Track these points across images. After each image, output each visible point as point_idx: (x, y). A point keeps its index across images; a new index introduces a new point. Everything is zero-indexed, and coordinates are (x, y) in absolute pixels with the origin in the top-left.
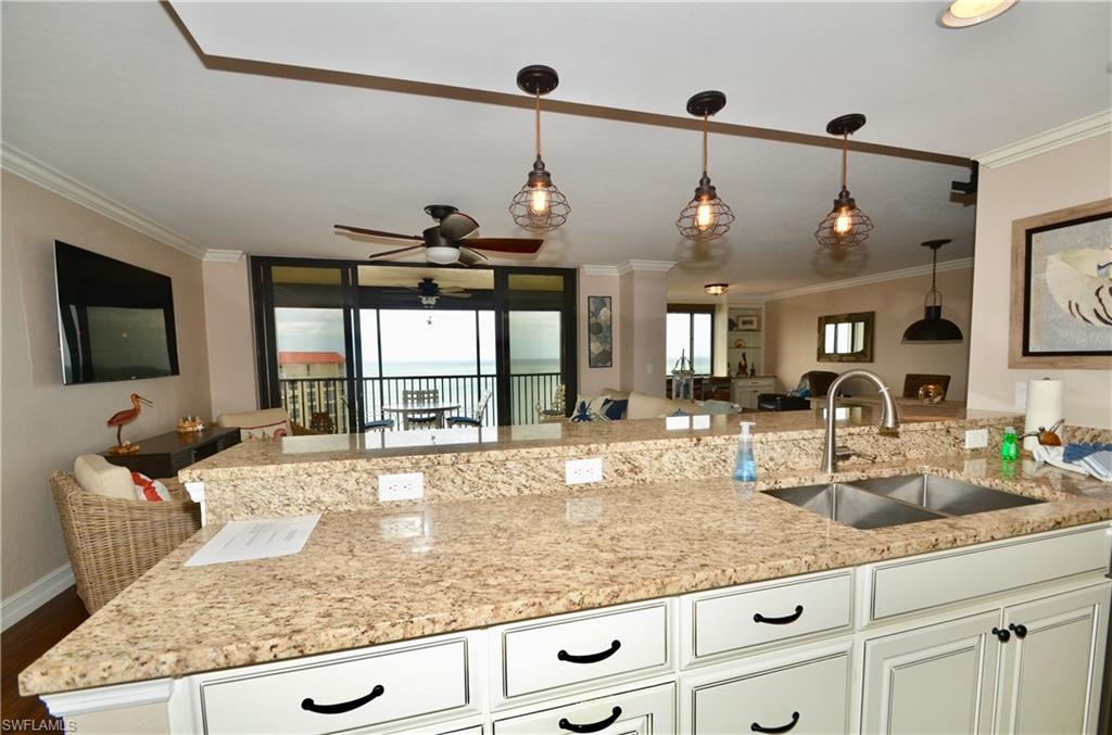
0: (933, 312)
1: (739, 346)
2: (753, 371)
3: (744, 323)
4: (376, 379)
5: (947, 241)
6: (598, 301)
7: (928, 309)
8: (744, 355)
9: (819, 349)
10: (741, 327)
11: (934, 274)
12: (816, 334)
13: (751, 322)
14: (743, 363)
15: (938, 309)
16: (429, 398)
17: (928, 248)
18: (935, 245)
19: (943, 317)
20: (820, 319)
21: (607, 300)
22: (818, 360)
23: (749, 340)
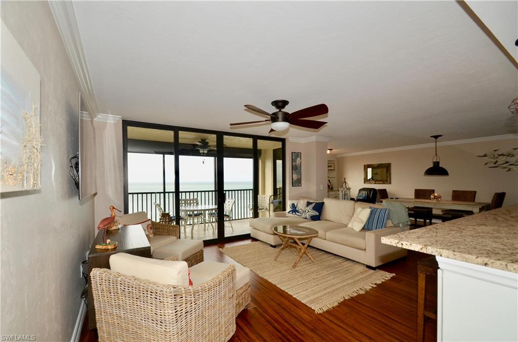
0: (436, 164)
4: (162, 193)
5: (441, 136)
6: (296, 154)
7: (434, 163)
9: (364, 179)
11: (436, 147)
12: (363, 172)
13: (331, 166)
15: (438, 163)
16: (193, 203)
17: (433, 138)
18: (436, 137)
19: (440, 166)
20: (365, 166)
21: (299, 154)
22: (364, 183)
23: (330, 174)
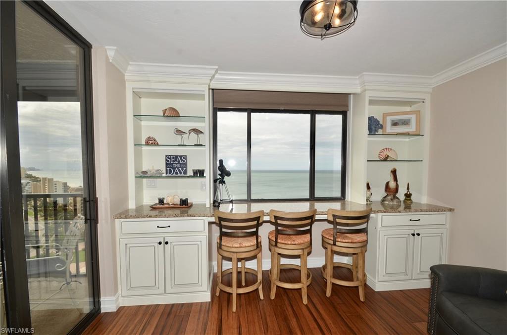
1: (386, 159)
2: (408, 196)
3: (395, 124)
8: (394, 172)
10: (389, 129)
13: (406, 123)
14: (392, 185)
23: (403, 148)
